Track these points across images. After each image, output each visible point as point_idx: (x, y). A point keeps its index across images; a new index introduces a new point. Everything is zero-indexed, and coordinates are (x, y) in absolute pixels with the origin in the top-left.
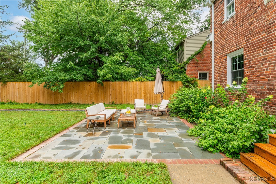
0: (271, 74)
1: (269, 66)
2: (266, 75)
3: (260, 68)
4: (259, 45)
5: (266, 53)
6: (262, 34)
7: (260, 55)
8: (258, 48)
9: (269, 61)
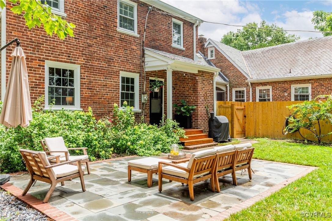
0: (110, 99)
1: (109, 92)
2: (106, 99)
3: (101, 92)
4: (101, 71)
5: (106, 81)
6: (103, 63)
7: (101, 80)
8: (99, 73)
9: (109, 88)
